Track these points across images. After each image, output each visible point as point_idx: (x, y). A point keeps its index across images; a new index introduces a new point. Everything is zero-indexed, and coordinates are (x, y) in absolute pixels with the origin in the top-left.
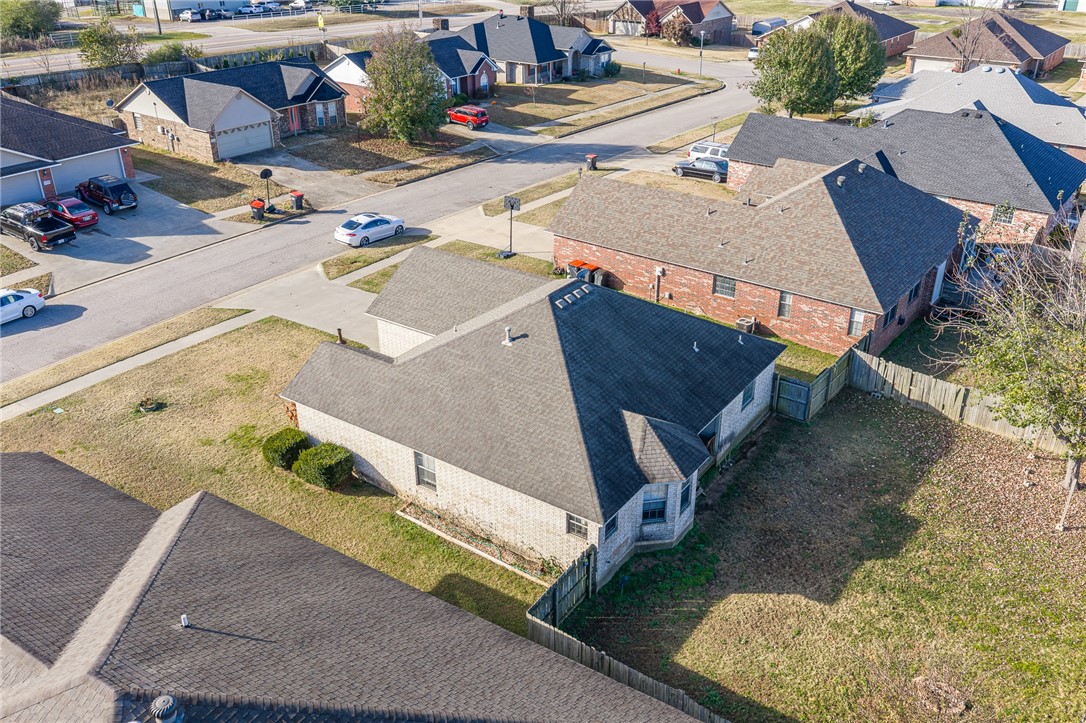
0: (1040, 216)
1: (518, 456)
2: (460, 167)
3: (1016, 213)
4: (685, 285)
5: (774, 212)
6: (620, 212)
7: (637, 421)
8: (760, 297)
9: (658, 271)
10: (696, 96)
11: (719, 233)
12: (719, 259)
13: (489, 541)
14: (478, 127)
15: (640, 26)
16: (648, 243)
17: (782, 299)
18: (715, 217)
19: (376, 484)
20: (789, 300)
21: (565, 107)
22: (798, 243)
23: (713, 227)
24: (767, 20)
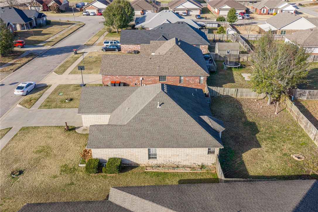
0: (206, 46)
1: (187, 138)
2: (29, 61)
3: (200, 46)
4: (150, 81)
5: (168, 55)
6: (122, 64)
7: (205, 117)
8: (174, 79)
9: (141, 78)
10: (80, 28)
11: (156, 64)
12: (160, 71)
13: (178, 167)
14: (22, 47)
15: (40, 8)
16: (136, 71)
17: (180, 78)
18: (152, 60)
19: (130, 166)
20: (182, 78)
21: (44, 36)
22: (179, 62)
23: (153, 63)
24: (80, 3)
